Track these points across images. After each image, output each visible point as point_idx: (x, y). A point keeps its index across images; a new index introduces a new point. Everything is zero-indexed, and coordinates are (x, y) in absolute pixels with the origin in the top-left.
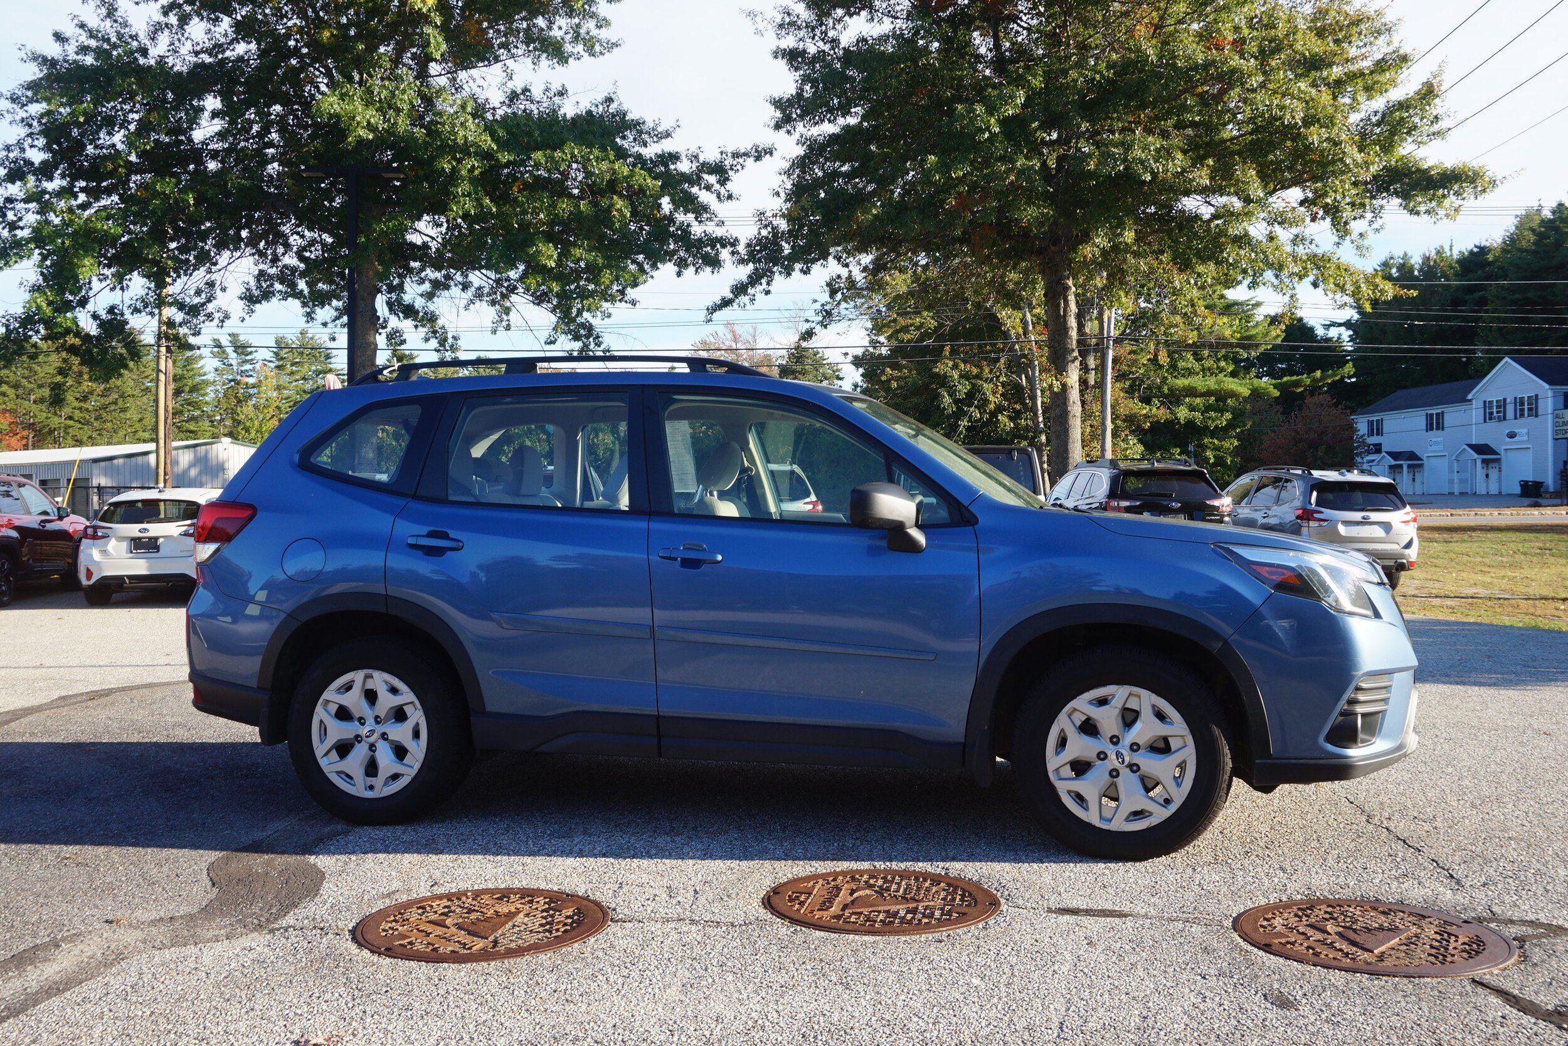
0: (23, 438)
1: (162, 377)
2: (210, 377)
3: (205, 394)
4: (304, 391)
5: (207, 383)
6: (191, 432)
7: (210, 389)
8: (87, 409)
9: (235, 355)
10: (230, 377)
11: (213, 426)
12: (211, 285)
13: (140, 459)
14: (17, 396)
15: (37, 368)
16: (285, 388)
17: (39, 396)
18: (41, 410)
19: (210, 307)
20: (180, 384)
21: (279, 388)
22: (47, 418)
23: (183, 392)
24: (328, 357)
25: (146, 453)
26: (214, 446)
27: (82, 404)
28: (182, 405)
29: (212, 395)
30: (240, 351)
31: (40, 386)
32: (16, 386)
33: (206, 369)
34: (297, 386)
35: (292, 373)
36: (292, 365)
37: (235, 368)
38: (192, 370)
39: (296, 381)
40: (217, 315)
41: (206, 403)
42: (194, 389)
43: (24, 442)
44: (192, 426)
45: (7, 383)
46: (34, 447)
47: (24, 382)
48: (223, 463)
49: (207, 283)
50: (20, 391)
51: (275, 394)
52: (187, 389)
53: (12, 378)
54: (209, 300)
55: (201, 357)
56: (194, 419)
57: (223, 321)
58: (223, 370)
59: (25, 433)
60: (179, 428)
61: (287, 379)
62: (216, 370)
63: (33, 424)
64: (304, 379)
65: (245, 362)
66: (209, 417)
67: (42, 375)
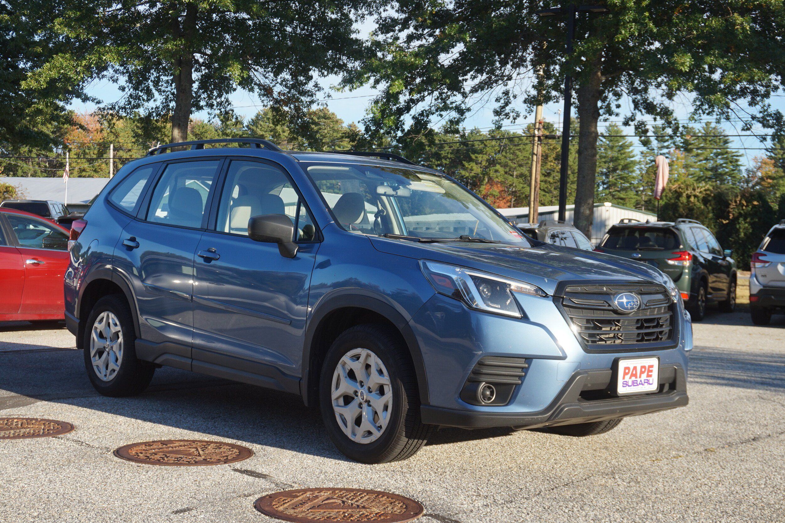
0: (508, 201)
1: (535, 157)
2: (637, 158)
3: (633, 171)
4: (706, 169)
5: (634, 163)
6: (622, 199)
7: (636, 168)
8: (549, 182)
9: (656, 142)
10: (652, 158)
11: (637, 195)
12: (506, 93)
13: (548, 216)
14: (506, 173)
15: (518, 153)
16: (691, 167)
17: (519, 172)
18: (520, 183)
19: (508, 109)
20: (616, 164)
21: (686, 167)
22: (523, 188)
23: (617, 169)
24: (726, 142)
25: (552, 213)
26: (600, 208)
27: (547, 178)
28: (616, 179)
29: (638, 172)
30: (660, 139)
31: (520, 166)
32: (505, 166)
33: (634, 153)
34: (700, 165)
35: (698, 155)
36: (698, 149)
37: (656, 151)
38: (624, 153)
39: (701, 161)
40: (511, 114)
41: (634, 178)
42: (626, 167)
43: (508, 204)
44: (622, 195)
45: (499, 164)
46: (514, 207)
47: (510, 163)
48: (605, 221)
49: (503, 93)
50: (507, 169)
51: (683, 171)
52: (620, 167)
53: (503, 160)
54: (507, 104)
55: (631, 144)
56: (625, 189)
57: (515, 119)
58: (647, 153)
59: (509, 198)
60: (613, 196)
61: (694, 159)
62: (642, 153)
63: (515, 192)
64: (706, 159)
65: (663, 147)
66: (634, 188)
67: (522, 158)
